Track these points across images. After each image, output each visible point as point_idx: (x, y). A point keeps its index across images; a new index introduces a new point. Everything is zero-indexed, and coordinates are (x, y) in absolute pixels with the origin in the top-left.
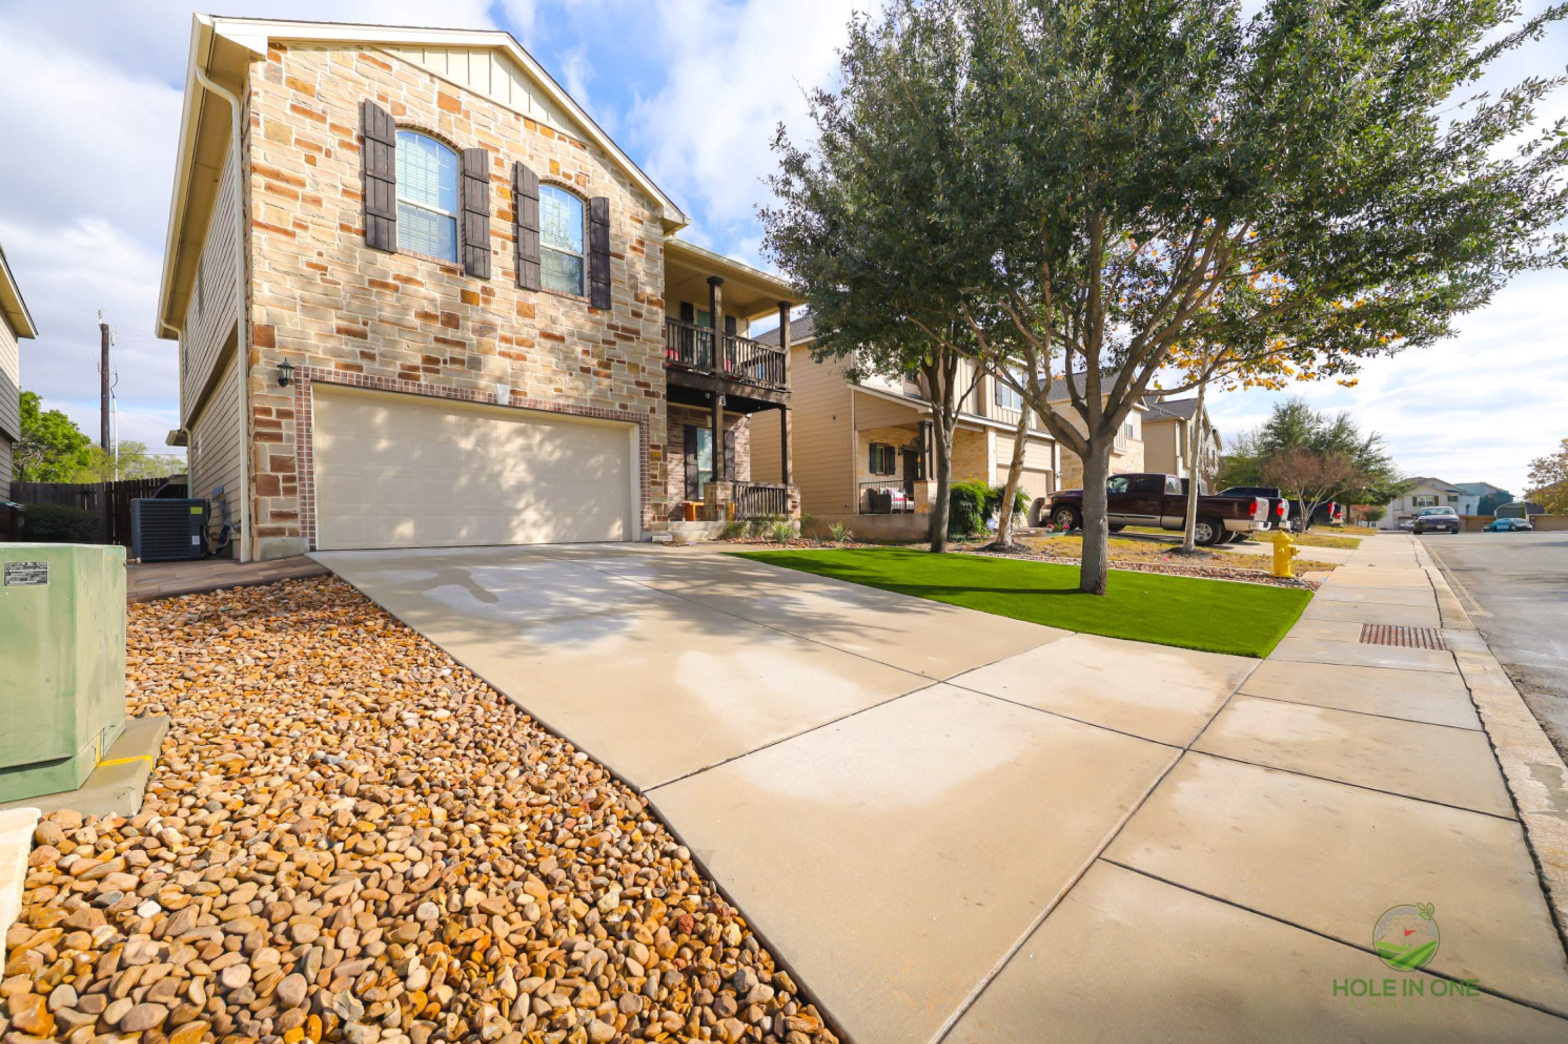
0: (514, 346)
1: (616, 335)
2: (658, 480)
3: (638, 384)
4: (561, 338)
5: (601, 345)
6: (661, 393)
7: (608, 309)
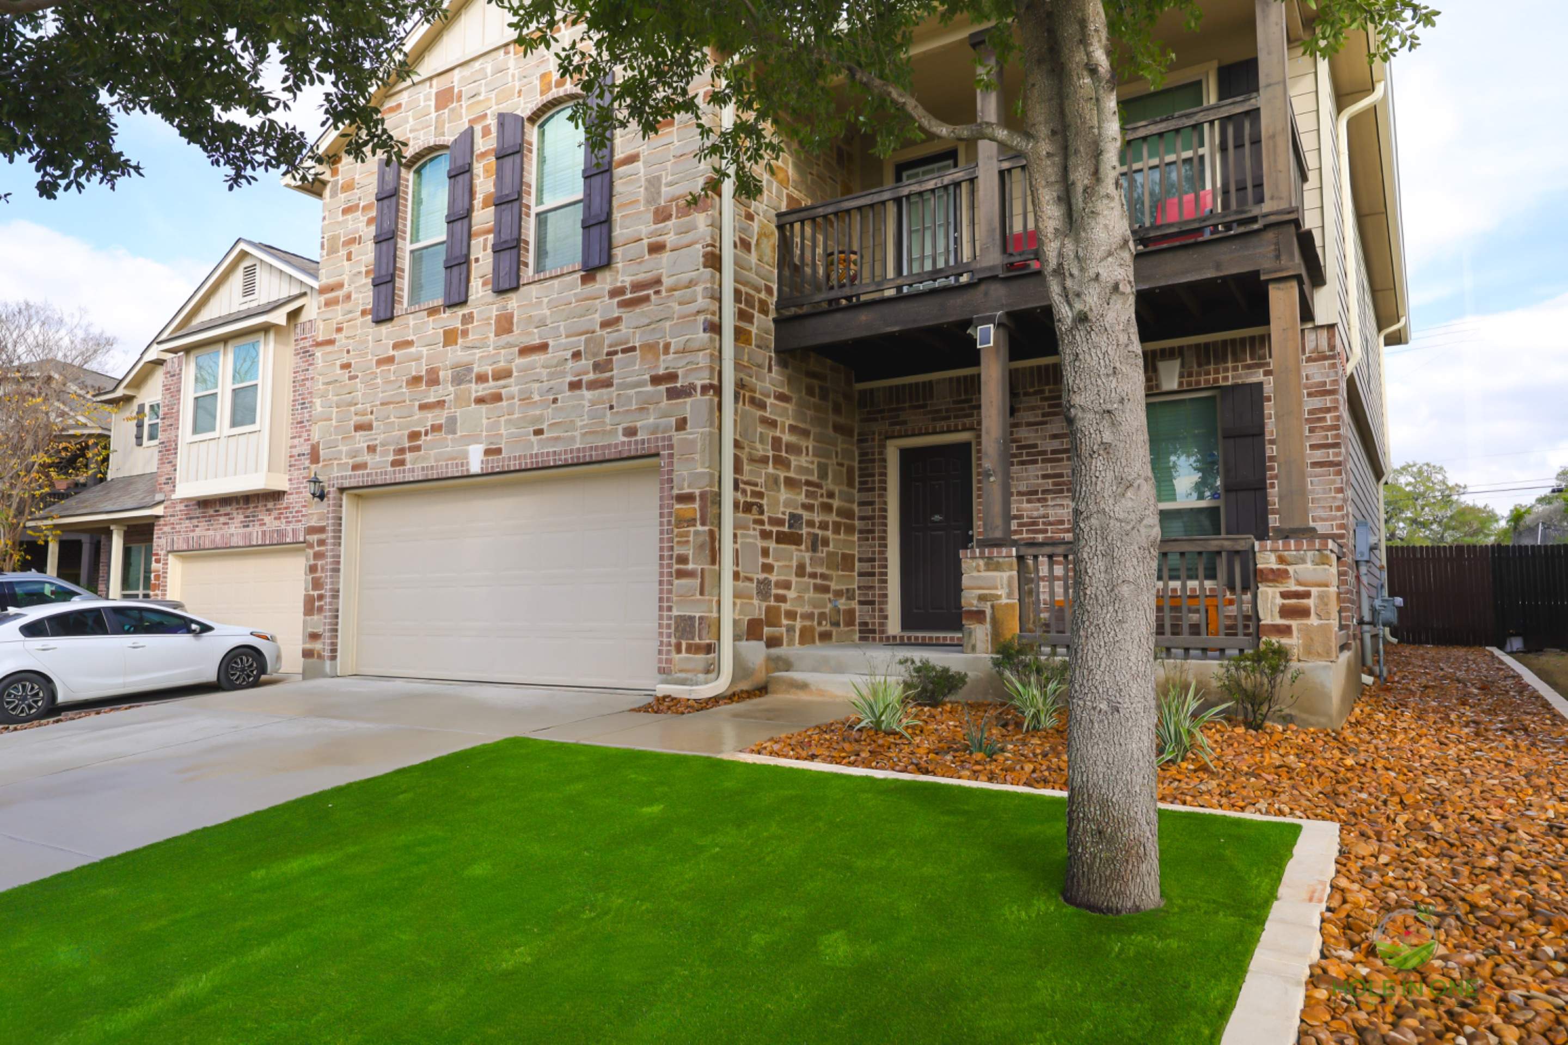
0: (491, 383)
1: (620, 304)
2: (690, 566)
3: (656, 380)
4: (543, 347)
5: (599, 332)
6: (699, 383)
7: (607, 263)
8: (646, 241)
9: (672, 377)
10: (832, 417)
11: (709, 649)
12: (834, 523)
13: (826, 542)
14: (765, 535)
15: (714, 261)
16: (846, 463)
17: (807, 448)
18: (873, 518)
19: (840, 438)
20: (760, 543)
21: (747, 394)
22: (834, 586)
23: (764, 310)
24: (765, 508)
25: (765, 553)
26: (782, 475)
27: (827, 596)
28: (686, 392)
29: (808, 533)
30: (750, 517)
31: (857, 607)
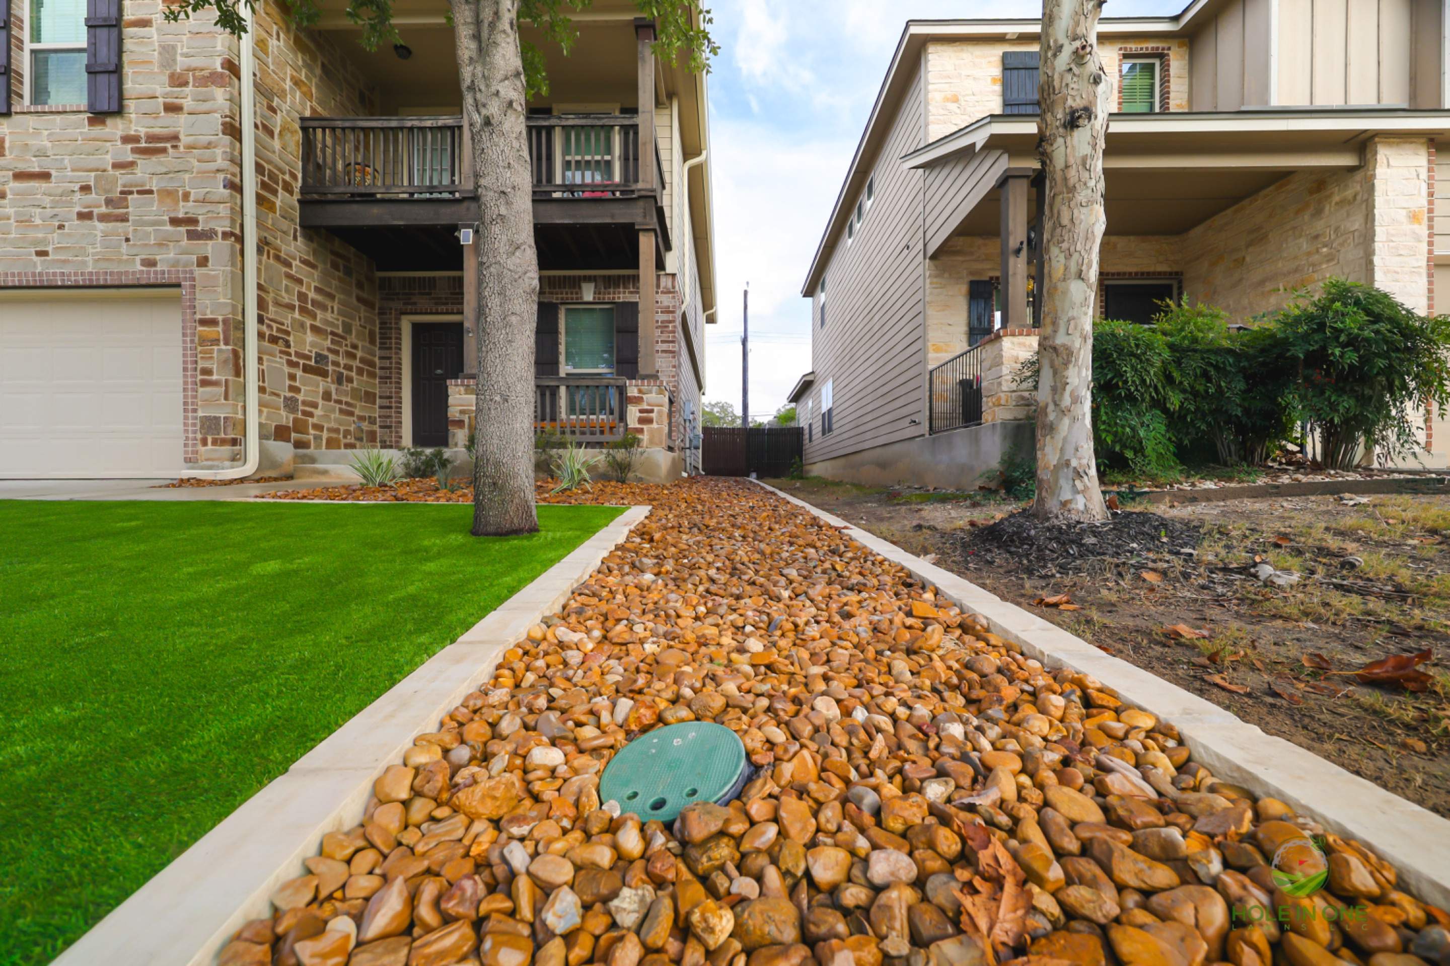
1: (134, 151)
2: (215, 377)
3: (175, 222)
4: (45, 176)
5: (111, 171)
6: (220, 230)
7: (119, 111)
8: (161, 100)
9: (194, 221)
10: (355, 291)
11: (234, 442)
12: (357, 367)
13: (350, 380)
14: (291, 364)
15: (233, 131)
16: (368, 327)
17: (332, 308)
18: (390, 368)
19: (363, 308)
20: (287, 369)
21: (272, 252)
22: (357, 412)
23: (288, 188)
24: (292, 344)
25: (292, 377)
26: (308, 322)
27: (351, 419)
28: (209, 235)
29: (334, 371)
30: (276, 348)
31: (378, 430)
